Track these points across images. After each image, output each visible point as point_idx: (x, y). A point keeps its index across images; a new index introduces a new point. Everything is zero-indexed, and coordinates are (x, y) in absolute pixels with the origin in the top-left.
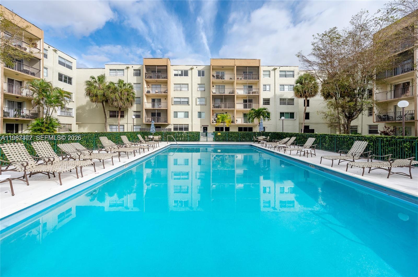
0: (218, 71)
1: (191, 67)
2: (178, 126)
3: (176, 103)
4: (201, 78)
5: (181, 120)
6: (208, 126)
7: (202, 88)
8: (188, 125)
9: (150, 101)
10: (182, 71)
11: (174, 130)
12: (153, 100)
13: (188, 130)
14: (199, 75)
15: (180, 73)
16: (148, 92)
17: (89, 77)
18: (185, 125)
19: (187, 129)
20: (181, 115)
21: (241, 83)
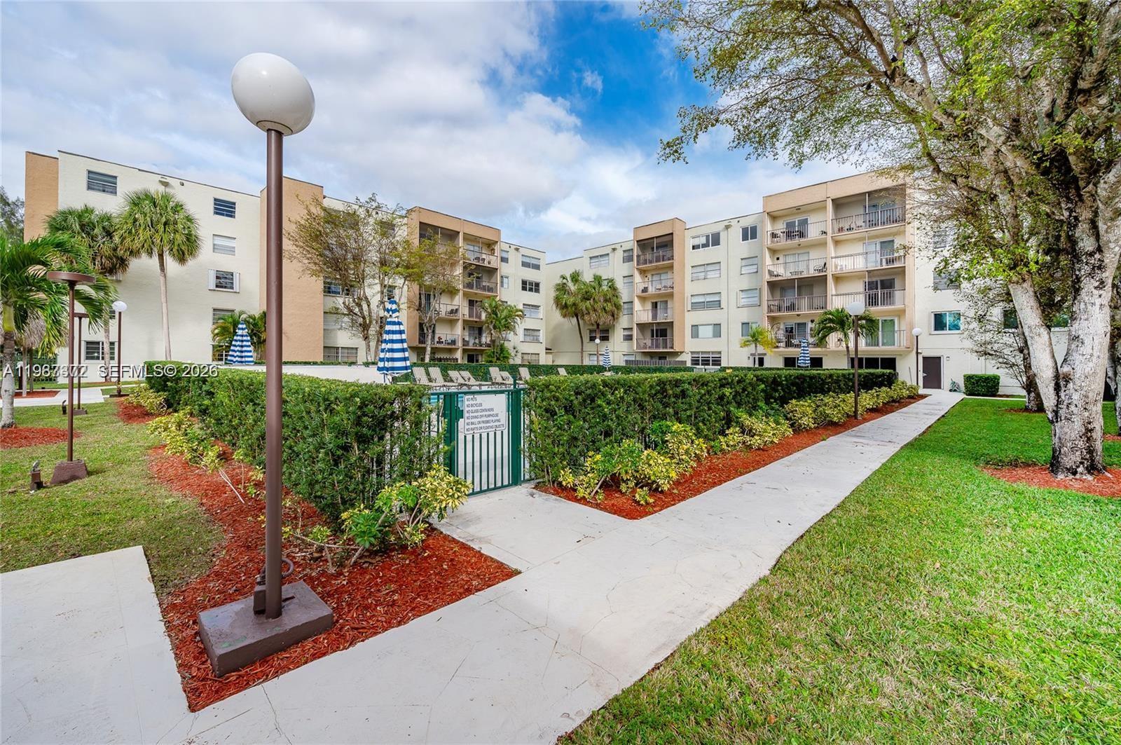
0: (790, 219)
1: (726, 223)
2: (700, 356)
3: (696, 306)
4: (749, 244)
5: (705, 344)
6: (765, 354)
7: (751, 267)
8: (720, 353)
9: (649, 306)
10: (708, 237)
11: (692, 364)
12: (655, 305)
13: (720, 365)
14: (745, 238)
15: (703, 240)
16: (645, 290)
17: (559, 275)
18: (713, 353)
19: (717, 362)
20: (705, 332)
21: (855, 239)
